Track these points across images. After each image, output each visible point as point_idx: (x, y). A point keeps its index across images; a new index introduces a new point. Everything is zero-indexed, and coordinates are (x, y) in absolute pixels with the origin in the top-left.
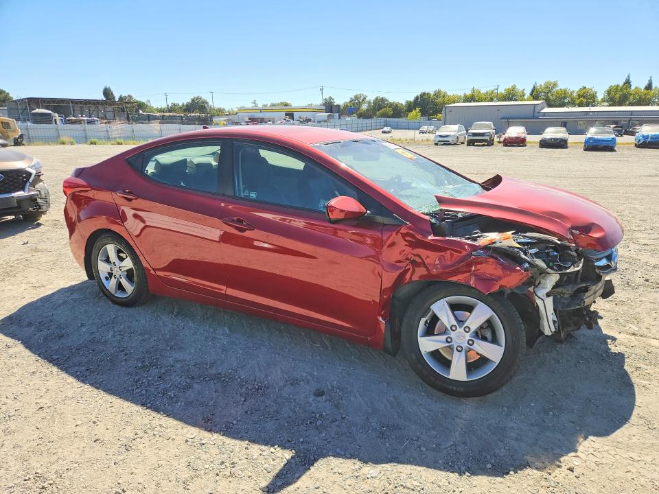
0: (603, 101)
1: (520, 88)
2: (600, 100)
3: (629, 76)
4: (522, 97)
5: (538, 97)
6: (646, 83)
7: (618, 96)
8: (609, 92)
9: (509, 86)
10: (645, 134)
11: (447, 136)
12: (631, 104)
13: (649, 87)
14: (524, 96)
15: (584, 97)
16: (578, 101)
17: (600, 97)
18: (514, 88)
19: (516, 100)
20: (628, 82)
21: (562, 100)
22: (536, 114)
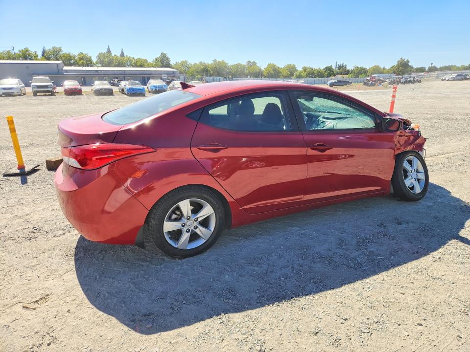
0: (97, 63)
1: (32, 50)
2: (95, 62)
3: (109, 48)
4: (35, 57)
5: (50, 58)
6: (120, 53)
7: (106, 60)
8: (99, 57)
9: (22, 48)
10: (155, 85)
11: (11, 89)
12: (115, 66)
13: (122, 55)
14: (37, 56)
15: (83, 59)
16: (80, 63)
17: (94, 60)
18: (27, 50)
19: (31, 60)
20: (109, 51)
21: (68, 60)
22: (61, 71)
